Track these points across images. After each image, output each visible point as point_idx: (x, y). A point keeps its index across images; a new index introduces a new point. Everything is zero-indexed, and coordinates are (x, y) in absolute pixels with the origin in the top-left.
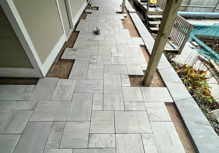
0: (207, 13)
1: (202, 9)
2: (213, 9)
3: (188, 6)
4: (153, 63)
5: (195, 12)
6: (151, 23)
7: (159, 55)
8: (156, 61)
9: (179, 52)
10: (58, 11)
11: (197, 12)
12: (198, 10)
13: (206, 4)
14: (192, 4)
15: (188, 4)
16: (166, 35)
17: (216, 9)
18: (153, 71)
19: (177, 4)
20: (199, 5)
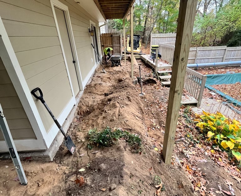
0: (216, 63)
1: (210, 60)
2: (221, 59)
3: (196, 59)
4: (171, 122)
5: (204, 63)
6: (162, 77)
7: (176, 113)
8: (174, 120)
9: (198, 104)
10: (68, 76)
11: (206, 63)
12: (207, 61)
13: (213, 56)
14: (199, 57)
15: (195, 57)
16: (179, 92)
17: (224, 59)
18: (172, 131)
19: (184, 62)
20: (206, 57)
